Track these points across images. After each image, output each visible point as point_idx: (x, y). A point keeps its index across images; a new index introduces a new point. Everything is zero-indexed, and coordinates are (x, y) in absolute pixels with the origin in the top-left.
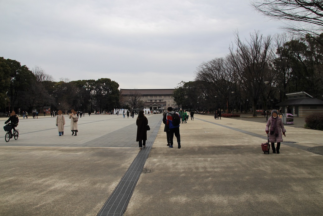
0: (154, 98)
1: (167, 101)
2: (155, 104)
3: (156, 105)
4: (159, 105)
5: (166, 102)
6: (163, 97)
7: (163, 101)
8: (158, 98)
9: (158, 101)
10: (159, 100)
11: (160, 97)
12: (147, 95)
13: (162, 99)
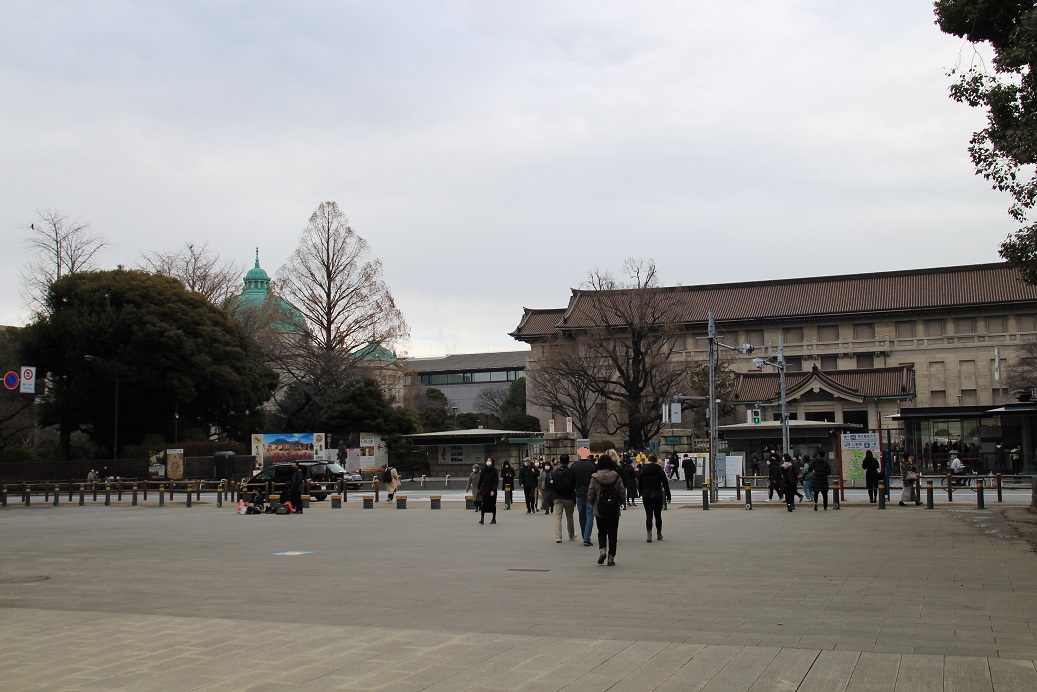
0: (812, 345)
1: (920, 362)
2: (816, 386)
3: (823, 396)
4: (854, 392)
5: (910, 368)
6: (885, 333)
7: (893, 362)
8: (847, 341)
9: (844, 365)
10: (860, 356)
11: (864, 335)
12: (756, 325)
13: (877, 348)
